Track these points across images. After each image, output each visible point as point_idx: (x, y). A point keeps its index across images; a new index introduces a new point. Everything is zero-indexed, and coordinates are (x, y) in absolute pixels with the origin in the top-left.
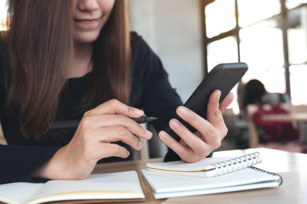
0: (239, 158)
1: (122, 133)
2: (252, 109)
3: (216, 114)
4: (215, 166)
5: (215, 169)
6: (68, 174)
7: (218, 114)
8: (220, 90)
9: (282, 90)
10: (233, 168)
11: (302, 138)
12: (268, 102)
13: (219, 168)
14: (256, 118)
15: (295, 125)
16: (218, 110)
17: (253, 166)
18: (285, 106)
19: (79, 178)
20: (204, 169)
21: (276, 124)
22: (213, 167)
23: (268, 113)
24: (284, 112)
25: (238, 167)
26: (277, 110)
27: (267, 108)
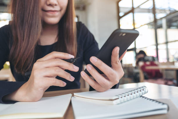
0: (134, 90)
1: (57, 70)
2: (141, 64)
3: (116, 63)
4: (119, 96)
5: (118, 98)
6: (27, 98)
7: (118, 62)
8: (119, 46)
9: (154, 54)
10: (130, 97)
11: (164, 77)
12: (148, 60)
13: (121, 97)
14: (143, 68)
15: (161, 71)
16: (118, 59)
17: (143, 95)
18: (156, 62)
19: (34, 100)
20: (111, 98)
21: (152, 70)
22: (117, 97)
23: (148, 65)
24: (156, 65)
25: (134, 97)
26: (153, 64)
27: (148, 63)
